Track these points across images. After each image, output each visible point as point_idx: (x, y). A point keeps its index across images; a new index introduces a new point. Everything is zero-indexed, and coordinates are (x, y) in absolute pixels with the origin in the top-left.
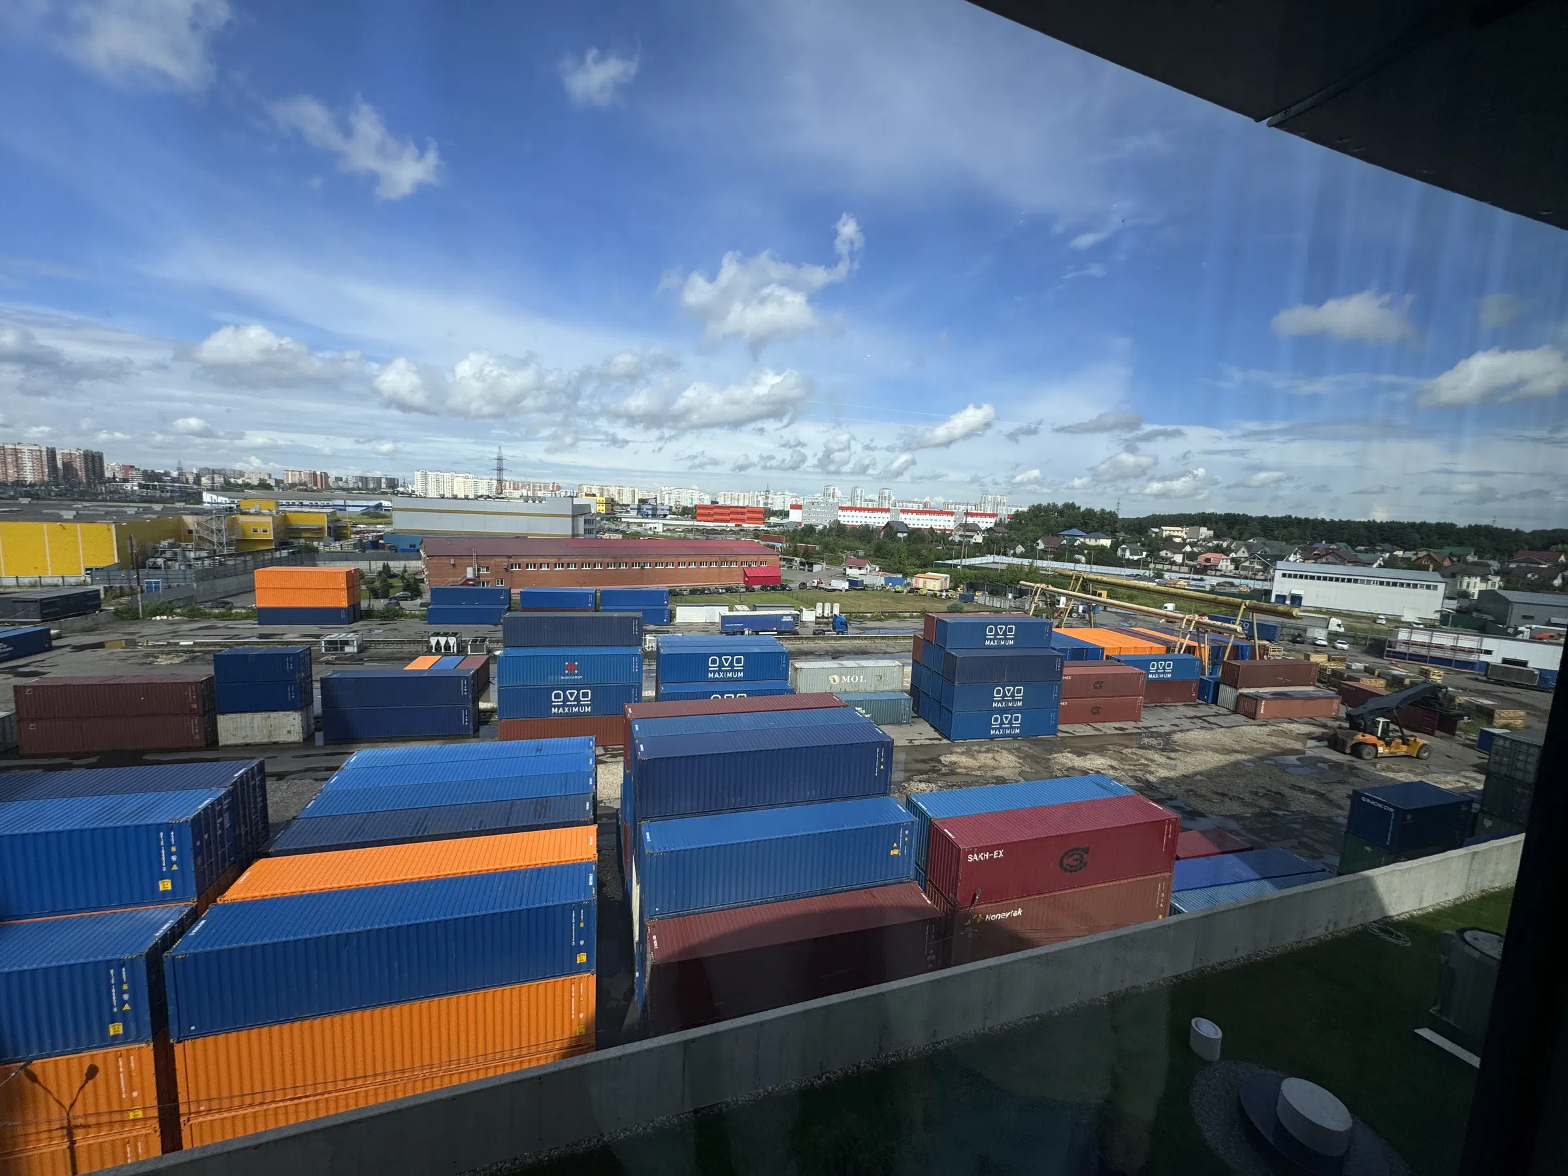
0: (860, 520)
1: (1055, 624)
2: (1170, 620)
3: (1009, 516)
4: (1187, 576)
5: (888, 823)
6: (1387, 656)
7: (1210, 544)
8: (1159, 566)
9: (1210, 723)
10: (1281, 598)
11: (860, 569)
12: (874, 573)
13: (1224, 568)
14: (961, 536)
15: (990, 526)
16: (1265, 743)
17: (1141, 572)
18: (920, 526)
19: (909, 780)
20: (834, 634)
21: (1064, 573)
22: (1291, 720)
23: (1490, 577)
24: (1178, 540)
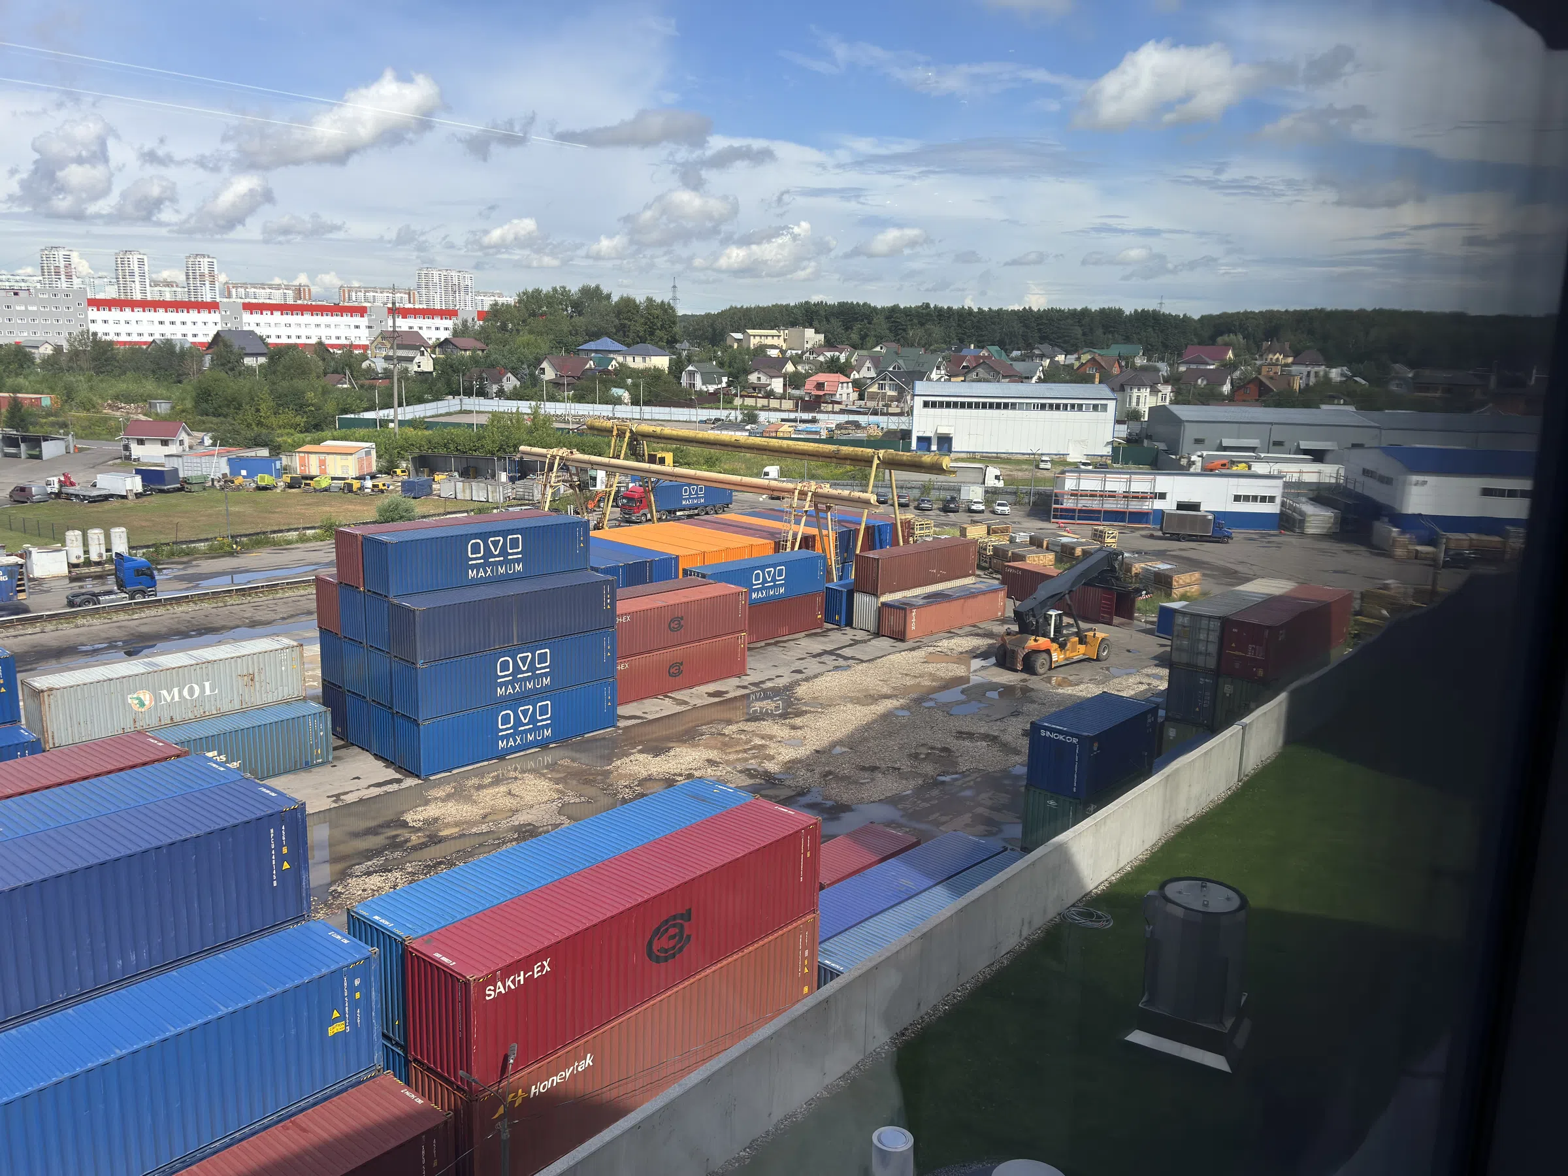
0: (146, 329)
1: (592, 524)
2: (776, 494)
3: (481, 315)
4: (792, 416)
5: (316, 975)
6: (1055, 517)
7: (821, 358)
8: (749, 402)
9: (846, 658)
10: (924, 441)
11: (165, 443)
12: (201, 449)
13: (844, 397)
14: (387, 358)
15: (444, 335)
16: (921, 676)
17: (721, 414)
18: (293, 340)
19: (343, 876)
20: (122, 598)
21: (597, 423)
22: (951, 634)
23: (1160, 387)
24: (774, 353)
